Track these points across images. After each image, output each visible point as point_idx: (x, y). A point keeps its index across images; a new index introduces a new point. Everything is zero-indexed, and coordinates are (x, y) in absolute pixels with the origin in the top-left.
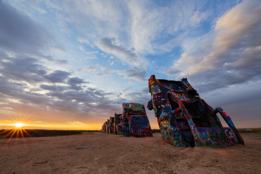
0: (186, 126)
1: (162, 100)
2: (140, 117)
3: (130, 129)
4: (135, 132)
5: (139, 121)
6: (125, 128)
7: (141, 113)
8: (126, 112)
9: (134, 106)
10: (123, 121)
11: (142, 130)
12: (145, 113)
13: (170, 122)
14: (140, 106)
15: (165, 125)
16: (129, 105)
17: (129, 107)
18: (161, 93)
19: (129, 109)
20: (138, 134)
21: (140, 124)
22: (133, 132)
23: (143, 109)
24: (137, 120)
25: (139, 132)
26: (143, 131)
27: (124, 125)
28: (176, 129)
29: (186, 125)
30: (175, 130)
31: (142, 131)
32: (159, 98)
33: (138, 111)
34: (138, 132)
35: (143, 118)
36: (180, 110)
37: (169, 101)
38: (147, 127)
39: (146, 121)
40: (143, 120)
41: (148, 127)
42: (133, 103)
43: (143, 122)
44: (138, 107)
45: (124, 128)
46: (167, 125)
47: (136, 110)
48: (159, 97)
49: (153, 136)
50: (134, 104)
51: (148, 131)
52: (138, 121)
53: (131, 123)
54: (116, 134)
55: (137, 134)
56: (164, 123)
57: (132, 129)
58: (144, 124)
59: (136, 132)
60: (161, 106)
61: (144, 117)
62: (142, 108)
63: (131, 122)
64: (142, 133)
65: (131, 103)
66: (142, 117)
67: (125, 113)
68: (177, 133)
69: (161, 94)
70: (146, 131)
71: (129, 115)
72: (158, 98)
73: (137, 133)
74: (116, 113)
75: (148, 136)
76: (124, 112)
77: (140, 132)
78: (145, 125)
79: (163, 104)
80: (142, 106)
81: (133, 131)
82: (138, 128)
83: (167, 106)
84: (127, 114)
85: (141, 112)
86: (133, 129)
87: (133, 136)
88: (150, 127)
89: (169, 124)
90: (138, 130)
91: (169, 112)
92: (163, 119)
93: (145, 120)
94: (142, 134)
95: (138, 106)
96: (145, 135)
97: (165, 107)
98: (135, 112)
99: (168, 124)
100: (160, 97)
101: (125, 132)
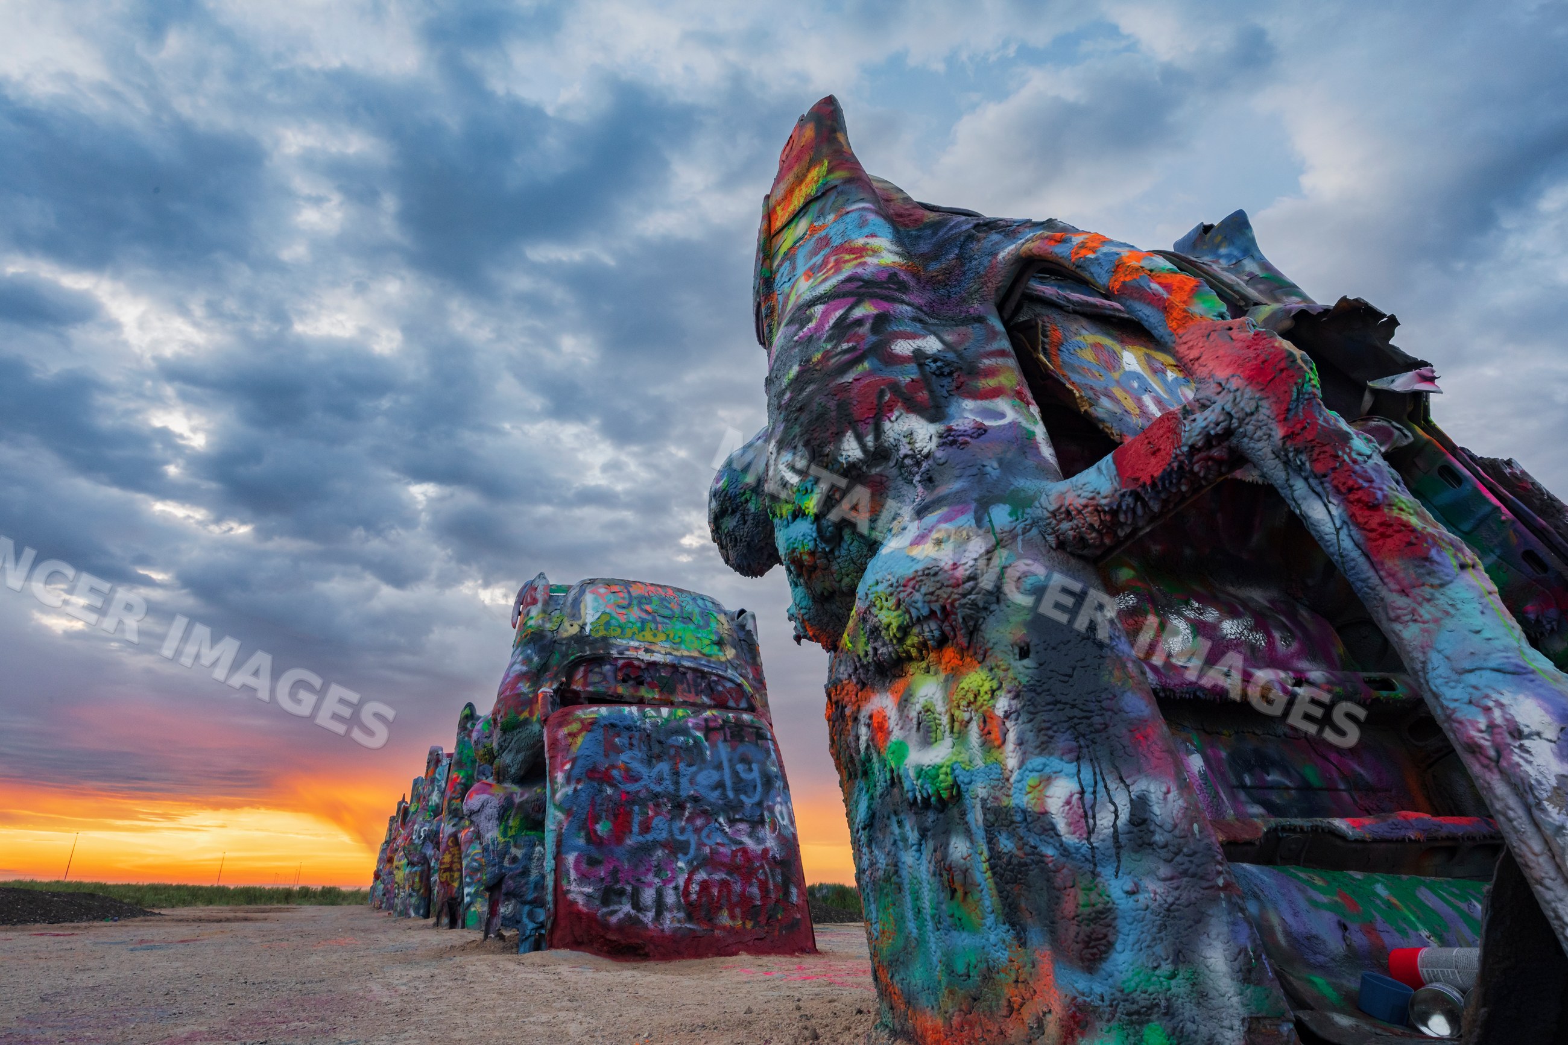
0: (1242, 796)
1: (903, 347)
2: (684, 731)
3: (558, 857)
4: (609, 895)
5: (676, 773)
6: (518, 853)
7: (711, 690)
8: (535, 676)
9: (635, 614)
10: (501, 776)
11: (702, 875)
12: (750, 699)
13: (1022, 670)
14: (705, 614)
15: (927, 732)
16: (577, 603)
17: (575, 615)
18: (903, 276)
19: (580, 639)
20: (648, 917)
21: (680, 807)
22: (578, 892)
23: (730, 653)
24: (649, 761)
25: (660, 894)
26: (705, 886)
27: (503, 815)
28: (1140, 804)
29: (1248, 780)
30: (1104, 820)
31: (695, 888)
32: (866, 328)
33: (674, 667)
34: (648, 896)
35: (719, 737)
36: (1229, 433)
37: (1012, 362)
38: (760, 841)
39: (755, 775)
40: (719, 767)
41: (771, 843)
42: (627, 584)
43: (720, 785)
44: (687, 632)
45: (505, 852)
46: (958, 729)
47: (657, 658)
48: (859, 322)
49: (813, 951)
50: (635, 591)
51: (763, 886)
52: (663, 767)
53: (569, 790)
54: (453, 925)
55: (632, 922)
56: (903, 703)
57: (571, 858)
58: (732, 809)
59: (621, 893)
60: (878, 432)
61: (737, 733)
62: (720, 643)
63: (568, 780)
64: (691, 910)
65: (608, 583)
66: (708, 729)
67: (525, 687)
68: (1154, 890)
69: (903, 287)
70: (737, 888)
71: (567, 698)
72: (843, 328)
73: (627, 908)
74: (470, 706)
75: (760, 947)
76: (522, 676)
77: (670, 898)
78: (732, 822)
79: (913, 407)
80: (724, 626)
81: (583, 878)
82: (646, 849)
83: (981, 431)
84: (547, 689)
85: (704, 675)
86: (593, 862)
87: (575, 944)
88: (790, 845)
89: (1002, 704)
90: (650, 877)
91: (1001, 515)
92: (904, 631)
93: (745, 760)
94: (690, 917)
95: (687, 619)
96: (731, 930)
97: (950, 439)
98: (640, 683)
99: (986, 719)
100: (881, 321)
101: (510, 895)
